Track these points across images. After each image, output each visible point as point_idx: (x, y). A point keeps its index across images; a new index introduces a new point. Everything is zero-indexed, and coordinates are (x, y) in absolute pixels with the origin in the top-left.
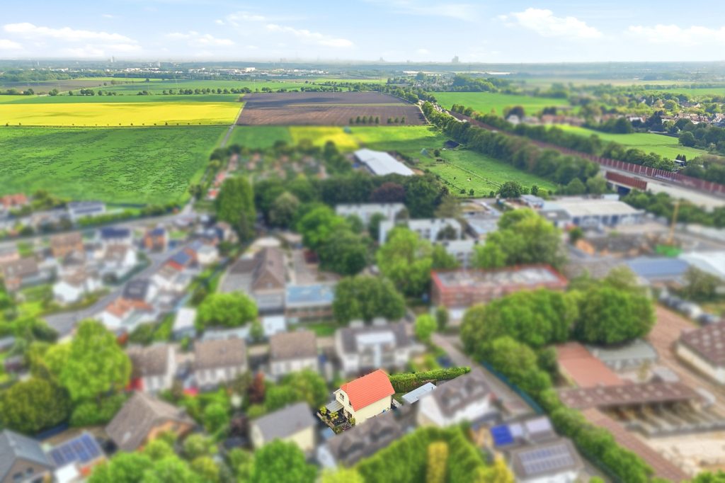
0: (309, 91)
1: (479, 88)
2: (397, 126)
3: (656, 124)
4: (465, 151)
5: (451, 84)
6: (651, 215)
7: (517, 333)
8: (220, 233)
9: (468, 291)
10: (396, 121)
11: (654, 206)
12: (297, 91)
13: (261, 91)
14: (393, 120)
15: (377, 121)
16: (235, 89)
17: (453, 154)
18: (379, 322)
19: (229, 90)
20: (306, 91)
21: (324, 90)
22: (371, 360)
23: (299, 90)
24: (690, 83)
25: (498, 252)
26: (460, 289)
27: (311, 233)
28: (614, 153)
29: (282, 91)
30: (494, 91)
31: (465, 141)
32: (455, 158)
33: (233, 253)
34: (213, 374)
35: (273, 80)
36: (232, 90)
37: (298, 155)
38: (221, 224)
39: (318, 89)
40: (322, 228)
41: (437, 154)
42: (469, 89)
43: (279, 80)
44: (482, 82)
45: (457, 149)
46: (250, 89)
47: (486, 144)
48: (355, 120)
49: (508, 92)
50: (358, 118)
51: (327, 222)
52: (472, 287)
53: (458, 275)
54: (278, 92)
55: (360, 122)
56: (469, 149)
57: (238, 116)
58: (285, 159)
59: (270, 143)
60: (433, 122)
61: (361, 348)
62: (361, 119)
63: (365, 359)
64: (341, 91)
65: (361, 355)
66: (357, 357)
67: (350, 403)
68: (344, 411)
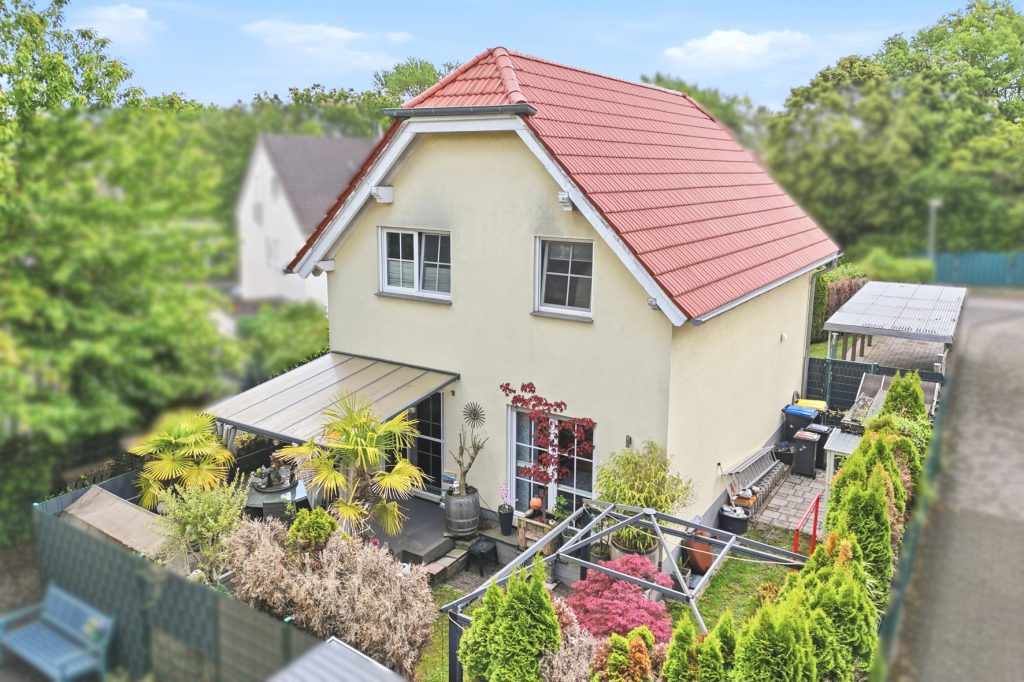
67: (565, 281)
68: (452, 429)
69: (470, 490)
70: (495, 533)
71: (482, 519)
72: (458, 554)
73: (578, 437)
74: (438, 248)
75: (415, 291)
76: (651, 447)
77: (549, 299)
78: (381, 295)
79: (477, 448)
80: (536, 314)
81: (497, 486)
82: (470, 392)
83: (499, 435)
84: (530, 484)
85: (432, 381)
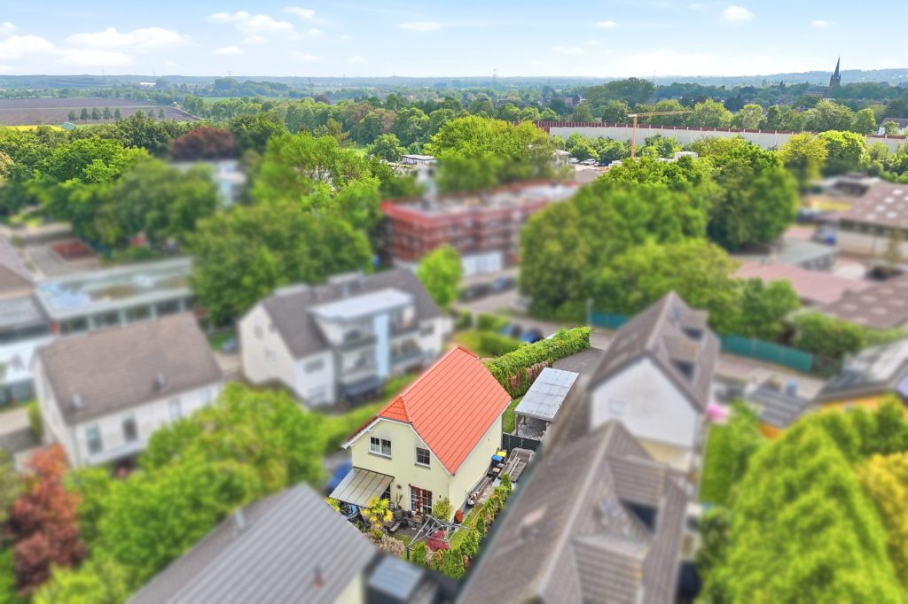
1: (253, 91)
15: (118, 117)
22: (367, 361)
30: (273, 95)
42: (238, 93)
48: (78, 115)
49: (293, 96)
50: (84, 112)
55: (87, 118)
60: (208, 117)
61: (335, 334)
62: (90, 112)
63: (350, 360)
64: (38, 97)
65: (338, 351)
66: (327, 358)
67: (423, 457)
68: (394, 492)
69: (400, 508)
70: (406, 518)
71: (404, 513)
72: (398, 524)
73: (428, 494)
74: (387, 444)
75: (380, 453)
76: (446, 499)
77: (419, 461)
78: (370, 453)
79: (401, 497)
80: (416, 465)
81: (407, 505)
82: (397, 481)
83: (407, 493)
84: (416, 505)
85: (388, 480)
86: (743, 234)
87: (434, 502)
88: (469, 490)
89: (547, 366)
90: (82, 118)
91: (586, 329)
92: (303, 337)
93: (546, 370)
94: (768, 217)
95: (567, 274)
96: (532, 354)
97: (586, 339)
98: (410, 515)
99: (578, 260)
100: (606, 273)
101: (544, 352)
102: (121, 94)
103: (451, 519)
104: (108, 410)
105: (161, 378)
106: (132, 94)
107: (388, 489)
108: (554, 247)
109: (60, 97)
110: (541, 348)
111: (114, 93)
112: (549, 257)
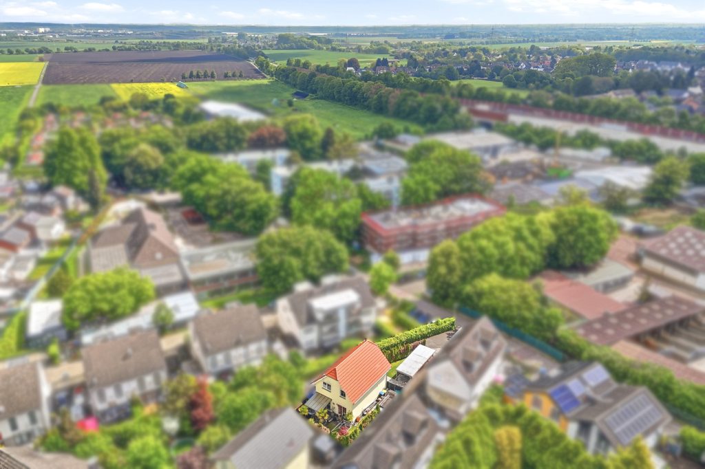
0: (122, 50)
1: (305, 45)
2: (235, 80)
3: (477, 71)
4: (317, 101)
5: (275, 42)
6: (521, 145)
7: (501, 268)
8: (62, 200)
9: (410, 231)
10: (234, 75)
11: (524, 135)
12: (107, 50)
13: (64, 51)
14: (230, 74)
15: (212, 76)
16: (31, 49)
17: (306, 103)
18: (328, 280)
19: (23, 50)
20: (119, 50)
21: (140, 49)
22: (334, 330)
23: (111, 49)
24: (484, 40)
25: (431, 184)
26: (402, 229)
27: (194, 187)
28: (465, 92)
29: (90, 50)
30: (320, 48)
31: (314, 92)
32: (311, 107)
33: (87, 222)
34: (119, 392)
35: (76, 40)
36: (27, 50)
37: (132, 111)
38: (61, 189)
39: (133, 48)
40: (209, 178)
41: (290, 104)
42: (295, 47)
43: (82, 40)
44: (306, 40)
45: (307, 98)
46: (50, 48)
47: (339, 92)
48: (187, 75)
49: (334, 49)
50: (191, 73)
51: (214, 171)
52: (415, 226)
53: (393, 215)
54: (86, 51)
55: (193, 77)
56: (321, 98)
57: (42, 76)
58: (120, 115)
59: (94, 101)
60: (272, 76)
61: (320, 316)
62: (195, 73)
63: (326, 329)
64: (160, 49)
65: (321, 324)
66: (315, 328)
67: (343, 394)
68: (332, 405)
69: (333, 412)
71: (335, 415)
72: (332, 419)
74: (329, 386)
75: (327, 389)
76: (352, 412)
78: (323, 388)
79: (334, 408)
80: (340, 396)
81: (337, 411)
82: (333, 402)
83: (337, 407)
84: (340, 412)
85: (329, 401)
86: (568, 260)
87: (347, 411)
88: (364, 408)
89: (422, 344)
90: (190, 77)
91: (453, 319)
92: (304, 317)
93: (420, 346)
94: (585, 252)
95: (449, 285)
96: (418, 333)
97: (453, 324)
98: (337, 416)
99: (455, 279)
100: (468, 289)
101: (425, 332)
102: (214, 48)
103: (354, 420)
104: (219, 350)
105: (241, 336)
106: (222, 48)
107: (330, 403)
108: (442, 270)
109: (174, 50)
110: (424, 330)
111: (210, 47)
112: (439, 275)
